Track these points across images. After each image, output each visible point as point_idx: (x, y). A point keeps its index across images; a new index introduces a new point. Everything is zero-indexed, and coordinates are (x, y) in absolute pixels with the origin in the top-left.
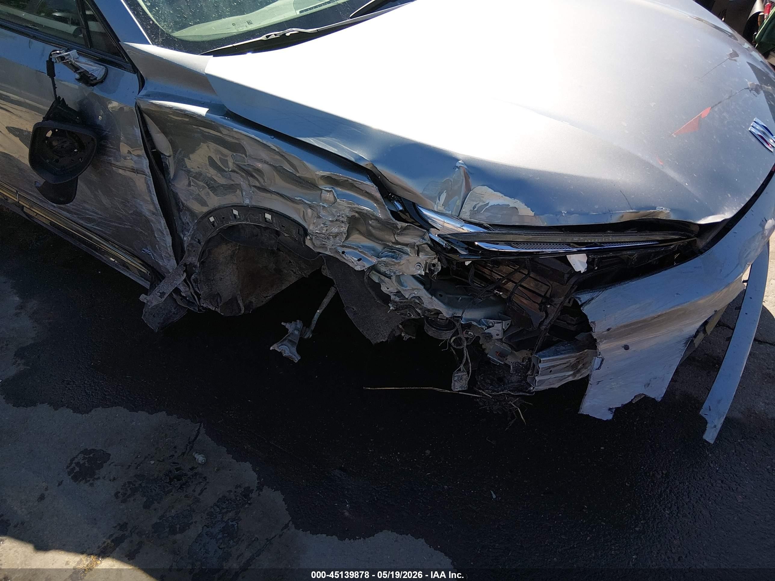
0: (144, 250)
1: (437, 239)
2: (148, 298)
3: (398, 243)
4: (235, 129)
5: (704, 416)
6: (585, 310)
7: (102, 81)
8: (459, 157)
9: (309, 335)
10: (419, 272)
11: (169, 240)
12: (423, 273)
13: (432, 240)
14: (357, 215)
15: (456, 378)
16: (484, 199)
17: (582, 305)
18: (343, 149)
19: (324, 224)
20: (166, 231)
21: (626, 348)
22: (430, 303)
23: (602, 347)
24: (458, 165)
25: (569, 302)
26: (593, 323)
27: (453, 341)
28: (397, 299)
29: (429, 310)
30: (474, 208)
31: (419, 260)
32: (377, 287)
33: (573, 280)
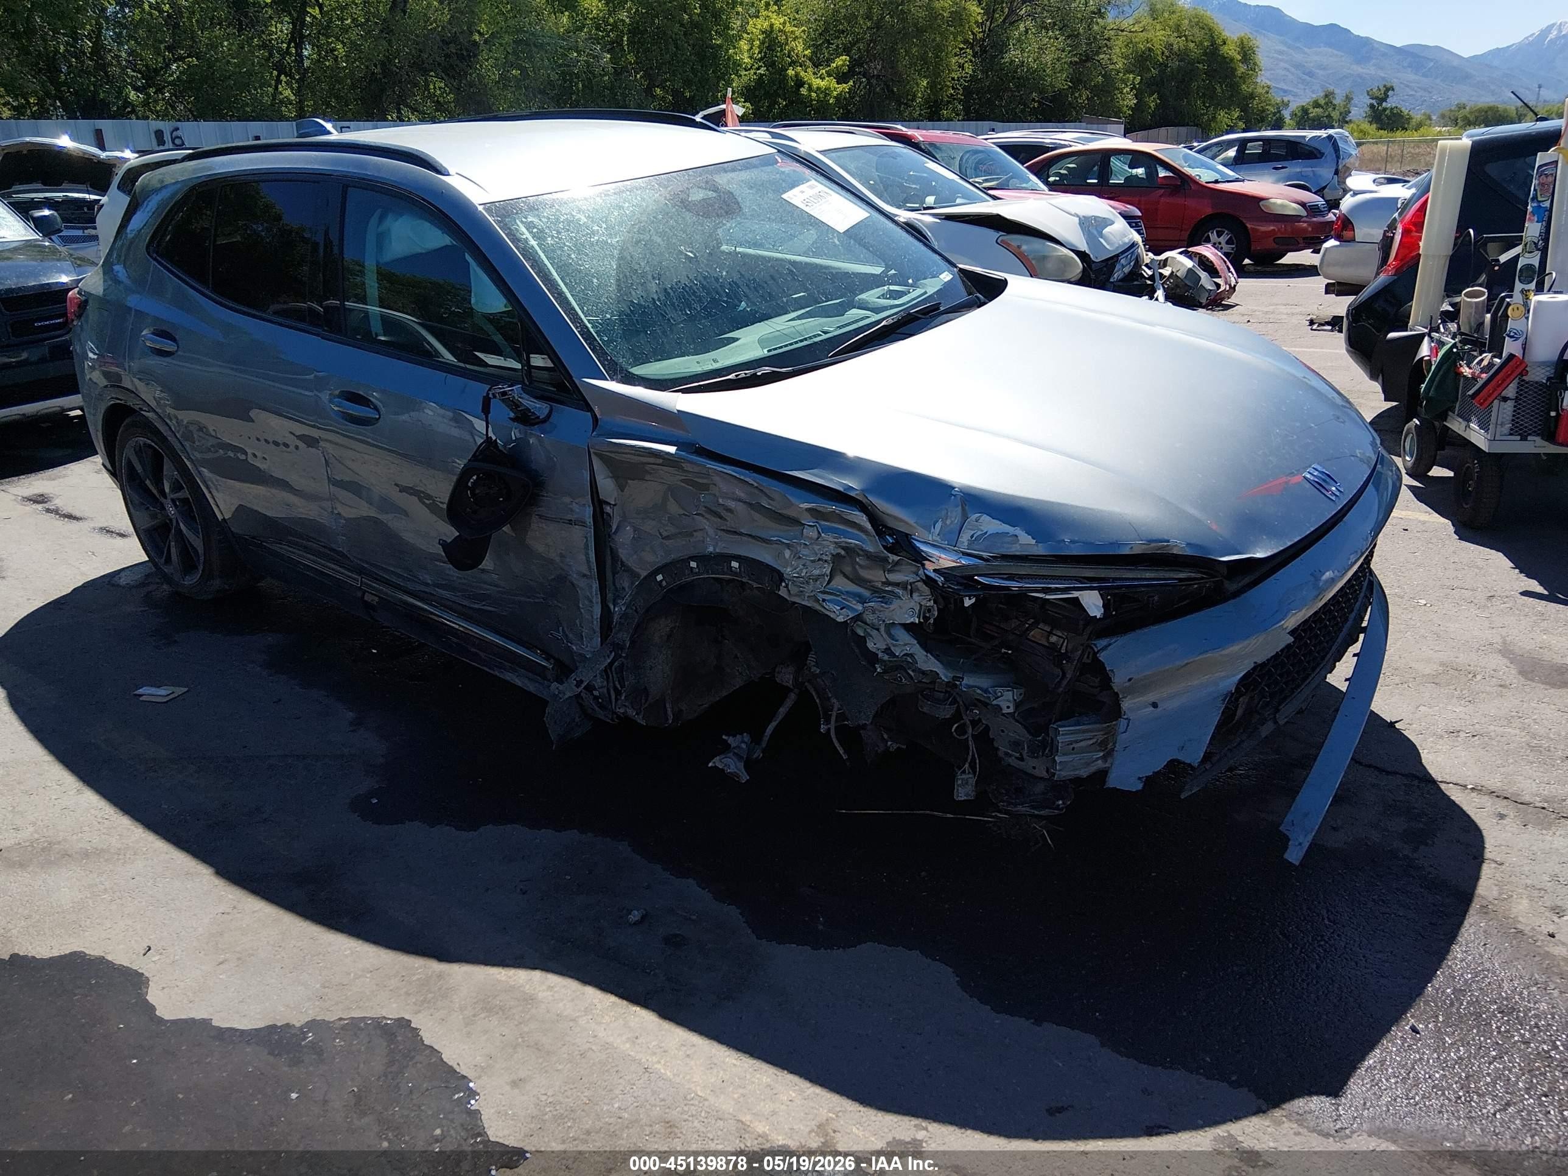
0: (551, 634)
1: (933, 575)
2: (561, 687)
3: (888, 583)
4: (708, 466)
5: (1286, 832)
6: (1102, 657)
7: (544, 421)
8: (955, 485)
9: (758, 754)
10: (912, 620)
11: (597, 611)
12: (917, 622)
13: (926, 576)
14: (843, 553)
15: (960, 782)
16: (982, 528)
17: (1098, 651)
18: (832, 480)
19: (804, 565)
20: (597, 599)
21: (1155, 705)
22: (925, 662)
23: (1126, 705)
24: (953, 492)
25: (1088, 657)
26: (1112, 671)
27: (955, 730)
28: (886, 657)
29: (924, 673)
30: (972, 537)
31: (912, 604)
32: (862, 641)
33: (1089, 629)
